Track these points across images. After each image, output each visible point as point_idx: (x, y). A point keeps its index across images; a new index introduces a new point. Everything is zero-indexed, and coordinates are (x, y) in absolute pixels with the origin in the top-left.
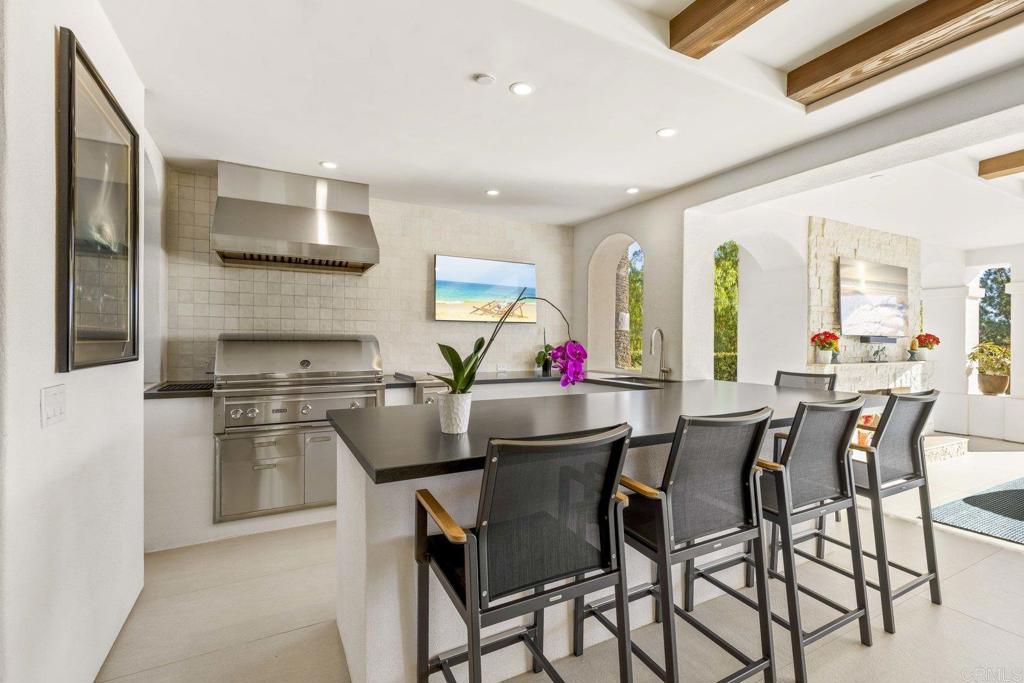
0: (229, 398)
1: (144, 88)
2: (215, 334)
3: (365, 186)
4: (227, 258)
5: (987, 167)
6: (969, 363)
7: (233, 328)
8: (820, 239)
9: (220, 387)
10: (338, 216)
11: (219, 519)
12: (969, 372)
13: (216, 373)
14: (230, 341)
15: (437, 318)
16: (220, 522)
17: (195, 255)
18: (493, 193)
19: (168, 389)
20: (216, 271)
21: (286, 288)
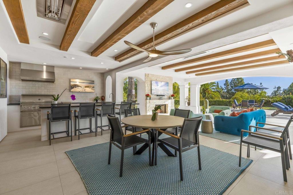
0: (23, 105)
1: (7, 55)
2: (20, 94)
3: (54, 66)
4: (23, 80)
5: (163, 68)
6: (186, 100)
7: (24, 93)
8: (148, 77)
9: (21, 103)
10: (48, 72)
11: (21, 126)
12: (186, 102)
13: (21, 101)
14: (24, 96)
15: (71, 91)
16: (21, 127)
17: (16, 79)
18: (81, 68)
19: (10, 104)
20: (21, 82)
21: (37, 85)
